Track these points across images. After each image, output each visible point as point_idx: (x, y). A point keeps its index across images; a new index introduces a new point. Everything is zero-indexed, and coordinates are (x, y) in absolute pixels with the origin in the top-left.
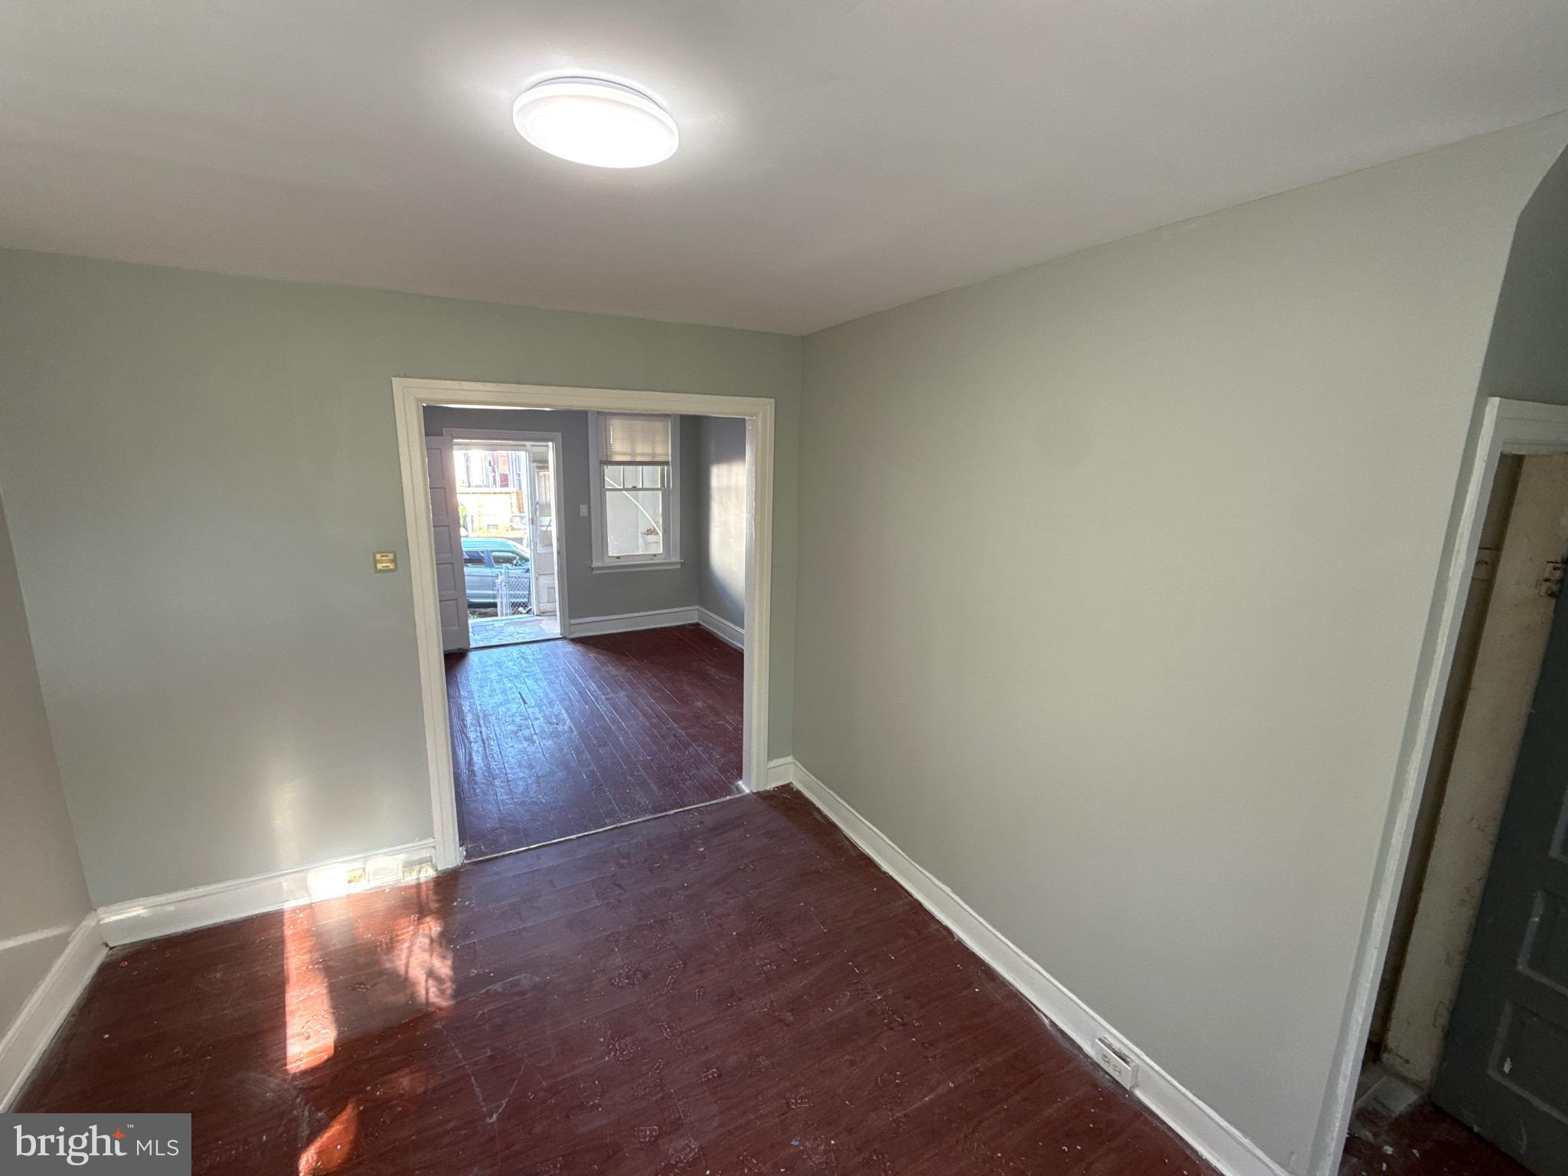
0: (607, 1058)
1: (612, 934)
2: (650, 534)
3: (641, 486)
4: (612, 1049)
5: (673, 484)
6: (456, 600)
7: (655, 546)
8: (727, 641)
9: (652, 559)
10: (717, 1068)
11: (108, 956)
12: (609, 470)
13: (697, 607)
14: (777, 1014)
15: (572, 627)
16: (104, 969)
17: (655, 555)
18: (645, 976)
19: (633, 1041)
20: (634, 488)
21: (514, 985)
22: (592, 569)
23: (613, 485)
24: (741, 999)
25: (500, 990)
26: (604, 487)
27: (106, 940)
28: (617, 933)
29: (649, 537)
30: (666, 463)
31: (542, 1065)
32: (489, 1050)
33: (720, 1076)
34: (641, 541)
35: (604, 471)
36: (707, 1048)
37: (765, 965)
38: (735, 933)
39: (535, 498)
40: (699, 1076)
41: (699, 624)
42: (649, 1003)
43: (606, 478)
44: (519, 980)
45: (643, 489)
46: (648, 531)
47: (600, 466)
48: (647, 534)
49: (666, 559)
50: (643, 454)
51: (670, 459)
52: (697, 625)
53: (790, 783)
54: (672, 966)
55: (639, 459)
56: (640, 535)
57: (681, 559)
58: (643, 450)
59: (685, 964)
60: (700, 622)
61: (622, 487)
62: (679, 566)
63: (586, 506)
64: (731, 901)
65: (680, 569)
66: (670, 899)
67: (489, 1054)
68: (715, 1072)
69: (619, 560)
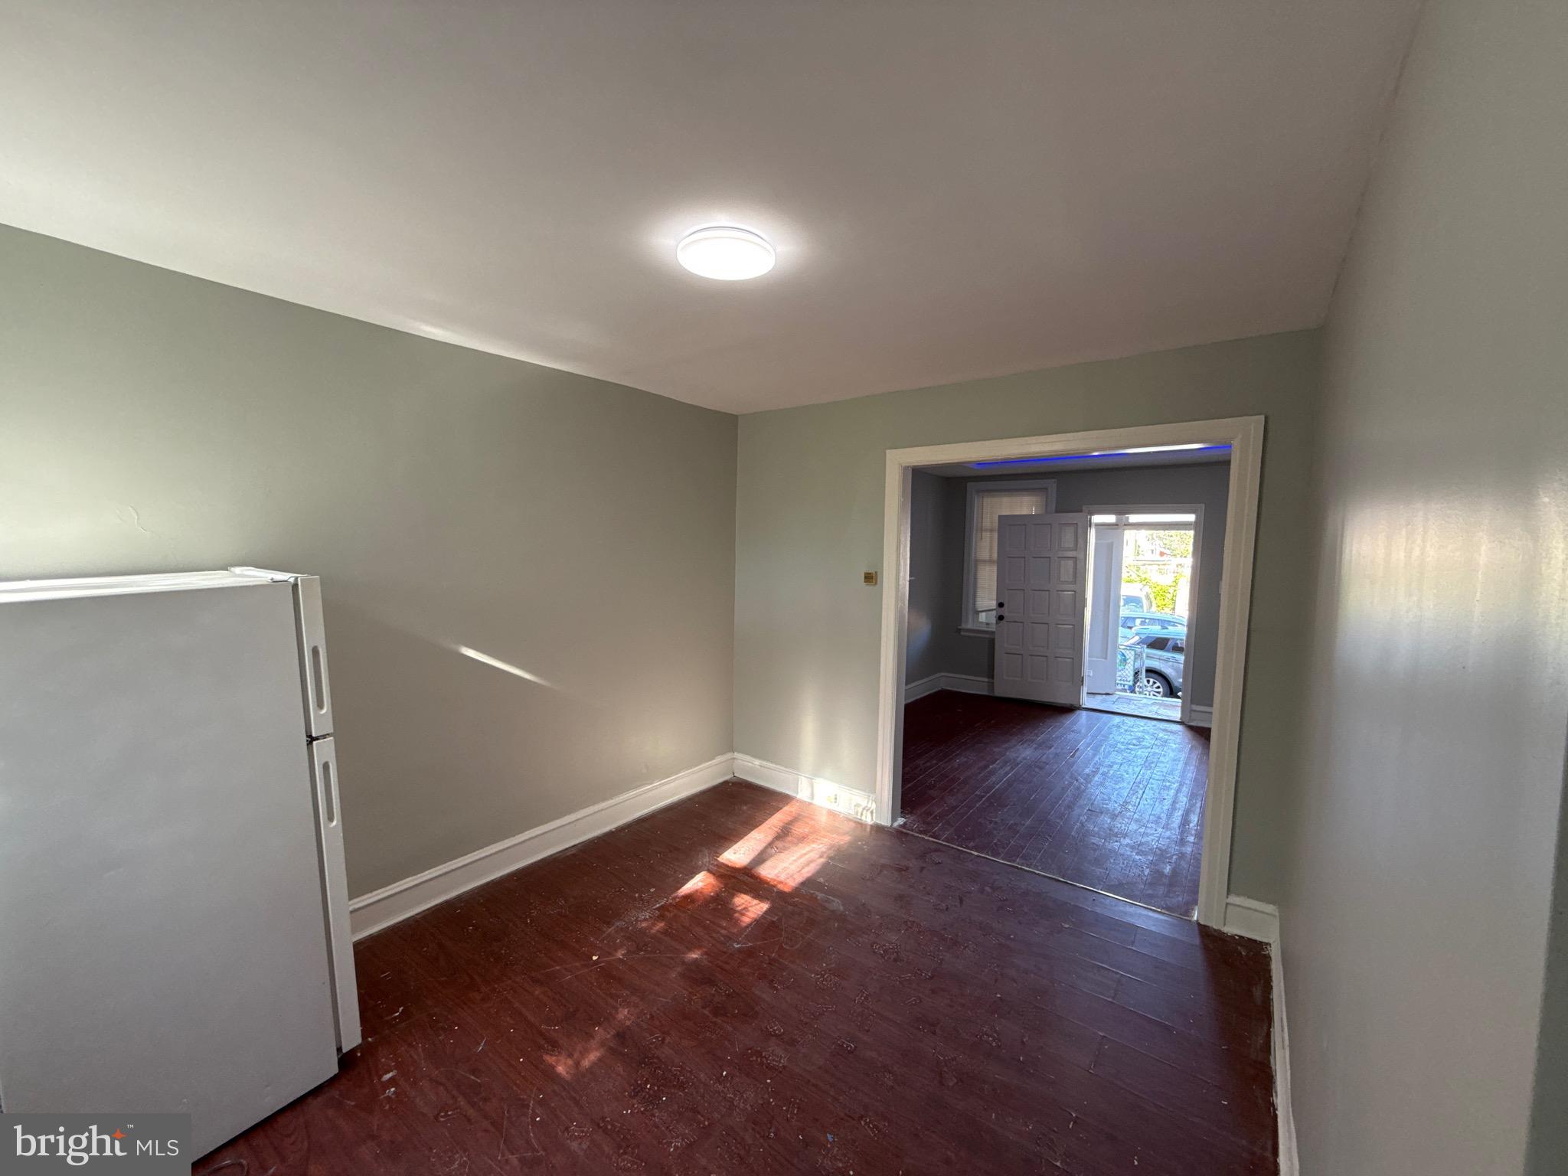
0: (813, 975)
1: (914, 922)
4: (822, 974)
6: (1073, 659)
10: (856, 1047)
11: (731, 779)
14: (945, 1069)
15: (1187, 713)
16: (726, 783)
18: (895, 960)
19: (836, 983)
21: (828, 901)
24: (934, 1033)
25: (819, 898)
27: (735, 771)
28: (917, 924)
31: (785, 946)
32: (777, 918)
33: (850, 1052)
36: (868, 1031)
37: (989, 1036)
38: (999, 996)
40: (840, 1038)
42: (875, 974)
44: (833, 901)
53: (1268, 944)
54: (921, 971)
59: (931, 978)
64: (1032, 975)
66: (984, 936)
67: (774, 920)
68: (851, 1047)
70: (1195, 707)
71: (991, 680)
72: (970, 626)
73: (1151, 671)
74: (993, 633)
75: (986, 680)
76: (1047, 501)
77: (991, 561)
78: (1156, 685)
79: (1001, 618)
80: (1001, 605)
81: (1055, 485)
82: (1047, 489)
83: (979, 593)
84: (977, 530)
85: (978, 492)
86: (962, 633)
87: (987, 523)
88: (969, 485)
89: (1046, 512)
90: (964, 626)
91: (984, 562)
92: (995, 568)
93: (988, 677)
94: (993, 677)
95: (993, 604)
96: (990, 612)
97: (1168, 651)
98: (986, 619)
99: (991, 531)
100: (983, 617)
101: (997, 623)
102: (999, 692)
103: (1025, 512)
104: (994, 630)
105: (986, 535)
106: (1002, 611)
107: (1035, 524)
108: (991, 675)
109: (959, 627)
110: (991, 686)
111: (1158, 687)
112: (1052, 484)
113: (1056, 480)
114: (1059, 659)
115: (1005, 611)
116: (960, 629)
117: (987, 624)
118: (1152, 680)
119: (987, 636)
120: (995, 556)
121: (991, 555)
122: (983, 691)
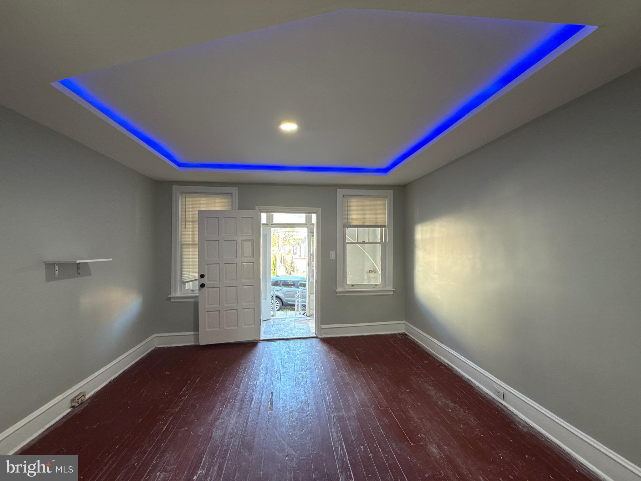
2: (371, 273)
3: (368, 241)
5: (388, 239)
6: (254, 308)
7: (377, 279)
8: (424, 347)
9: (374, 288)
12: (349, 230)
13: (404, 322)
15: (322, 330)
17: (376, 285)
20: (364, 242)
22: (336, 292)
23: (350, 240)
26: (345, 241)
29: (371, 274)
30: (384, 226)
34: (366, 277)
35: (346, 231)
39: (310, 252)
41: (406, 334)
43: (347, 236)
45: (369, 243)
46: (370, 271)
47: (344, 228)
48: (370, 273)
49: (383, 288)
50: (370, 221)
51: (387, 224)
52: (404, 335)
55: (367, 223)
56: (365, 273)
57: (393, 288)
58: (370, 218)
60: (407, 333)
61: (356, 241)
62: (392, 293)
63: (334, 252)
65: (392, 295)
69: (352, 287)
70: (323, 326)
71: (196, 333)
72: (178, 294)
73: (277, 297)
74: (197, 297)
75: (192, 333)
76: (232, 201)
77: (193, 244)
78: (277, 303)
79: (202, 286)
80: (202, 276)
81: (237, 192)
82: (232, 194)
83: (185, 268)
84: (181, 222)
85: (182, 193)
86: (171, 300)
87: (189, 216)
88: (174, 187)
89: (232, 210)
90: (173, 295)
91: (188, 244)
92: (197, 249)
93: (194, 331)
94: (198, 330)
95: (197, 276)
96: (195, 282)
97: (281, 286)
98: (191, 287)
99: (193, 222)
100: (189, 286)
101: (199, 290)
102: (202, 342)
103: (217, 208)
104: (198, 295)
105: (189, 225)
106: (203, 281)
107: (224, 217)
108: (196, 328)
109: (169, 296)
110: (197, 337)
111: (278, 303)
112: (235, 191)
113: (237, 188)
114: (245, 310)
115: (205, 281)
116: (170, 298)
117: (192, 291)
118: (278, 302)
119: (193, 300)
120: (196, 241)
121: (193, 239)
122: (190, 342)
